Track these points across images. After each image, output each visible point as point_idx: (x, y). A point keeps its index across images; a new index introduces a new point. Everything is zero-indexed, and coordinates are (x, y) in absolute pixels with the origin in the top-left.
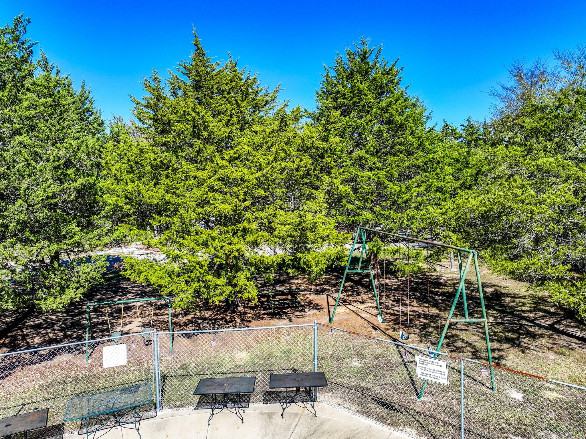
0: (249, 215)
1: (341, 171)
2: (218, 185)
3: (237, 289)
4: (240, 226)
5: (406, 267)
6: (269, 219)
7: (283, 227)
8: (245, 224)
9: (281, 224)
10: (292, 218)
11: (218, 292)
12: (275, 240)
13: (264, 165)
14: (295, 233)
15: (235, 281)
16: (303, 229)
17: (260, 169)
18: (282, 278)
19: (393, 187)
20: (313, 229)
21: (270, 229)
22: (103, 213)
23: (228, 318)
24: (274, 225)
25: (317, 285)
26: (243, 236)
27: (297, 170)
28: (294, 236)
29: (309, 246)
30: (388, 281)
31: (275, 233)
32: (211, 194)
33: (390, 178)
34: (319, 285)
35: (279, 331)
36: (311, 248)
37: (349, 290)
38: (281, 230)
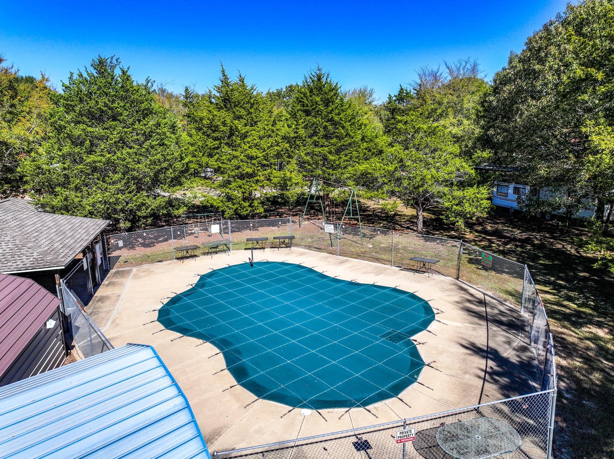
0: (260, 173)
1: (305, 148)
2: (245, 159)
3: (254, 208)
4: (256, 178)
5: (338, 199)
6: (269, 175)
7: (276, 179)
8: (258, 178)
9: (274, 177)
10: (280, 174)
11: (245, 209)
12: (272, 185)
13: (266, 149)
14: (281, 182)
15: (253, 205)
16: (285, 180)
17: (264, 150)
18: (272, 209)
19: (331, 157)
20: (290, 179)
21: (269, 180)
22: (189, 172)
23: (245, 226)
24: (272, 178)
25: (293, 212)
26: (256, 183)
27: (282, 151)
28: (281, 183)
29: (288, 188)
30: (337, 210)
31: (272, 182)
32: (241, 164)
33: (330, 153)
34: (295, 212)
35: (273, 230)
36: (289, 189)
37: (312, 214)
38: (275, 180)
